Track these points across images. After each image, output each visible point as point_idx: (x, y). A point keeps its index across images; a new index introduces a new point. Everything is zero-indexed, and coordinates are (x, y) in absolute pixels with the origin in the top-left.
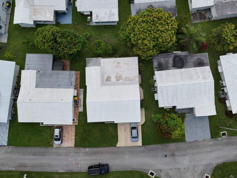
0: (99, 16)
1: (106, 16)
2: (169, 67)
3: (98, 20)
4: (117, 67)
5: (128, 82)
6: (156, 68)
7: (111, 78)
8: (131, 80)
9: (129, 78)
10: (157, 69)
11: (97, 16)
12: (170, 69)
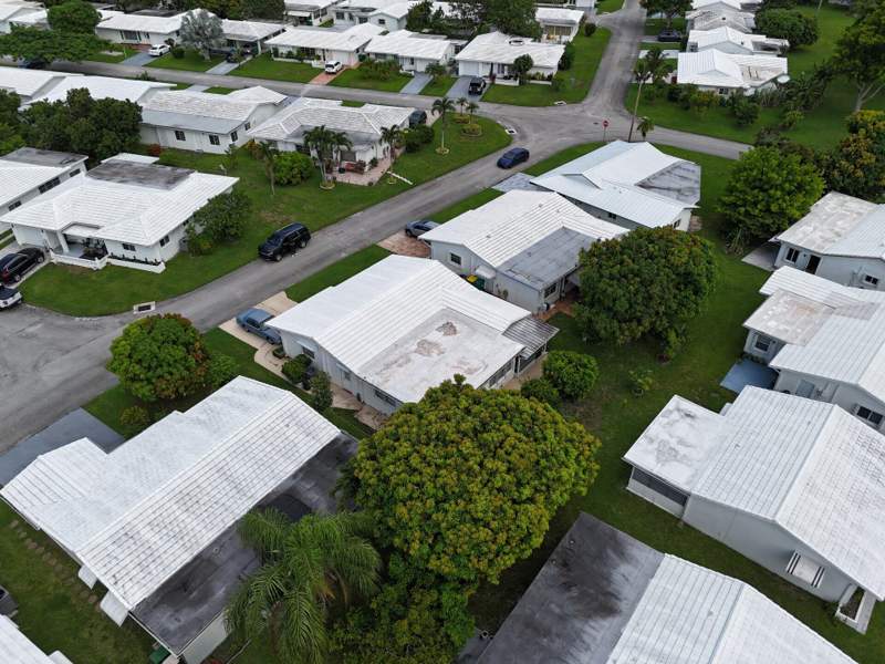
0: (689, 420)
1: (671, 436)
2: (302, 479)
3: (671, 412)
4: (461, 362)
5: (391, 358)
6: (347, 443)
7: (445, 334)
8: (388, 366)
9: (400, 366)
10: (340, 443)
11: (688, 415)
12: (294, 476)
